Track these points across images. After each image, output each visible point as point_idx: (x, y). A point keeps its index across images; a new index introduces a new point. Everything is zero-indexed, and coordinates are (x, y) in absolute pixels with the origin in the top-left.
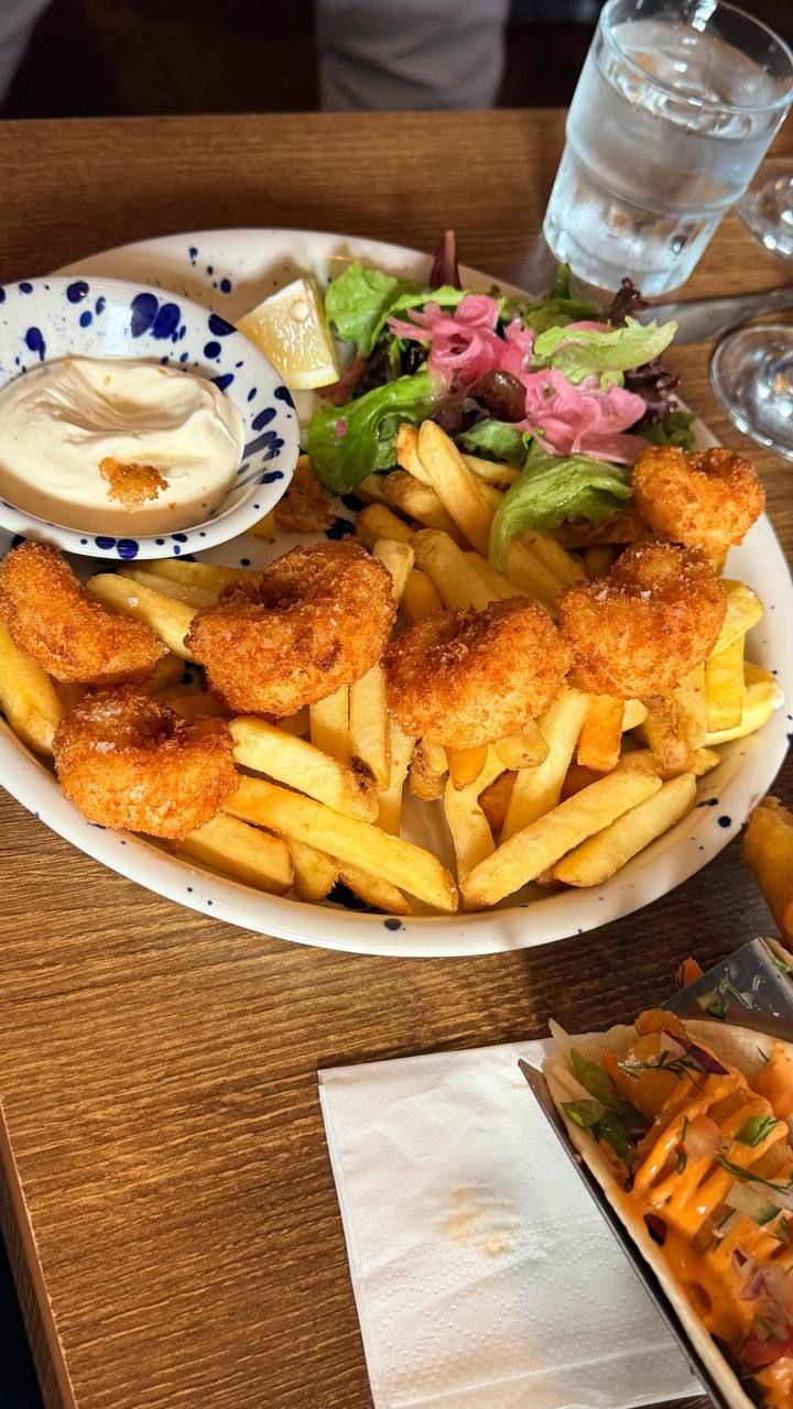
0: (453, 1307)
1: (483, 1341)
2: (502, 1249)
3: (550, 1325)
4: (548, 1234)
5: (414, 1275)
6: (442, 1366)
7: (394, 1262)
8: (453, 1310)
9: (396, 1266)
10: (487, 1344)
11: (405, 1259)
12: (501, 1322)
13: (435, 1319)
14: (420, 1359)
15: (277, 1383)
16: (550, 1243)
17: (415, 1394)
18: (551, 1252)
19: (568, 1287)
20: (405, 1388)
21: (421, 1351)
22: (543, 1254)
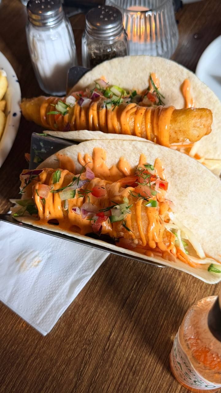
0: (36, 286)
1: (50, 287)
2: (39, 262)
3: (64, 268)
4: (48, 248)
5: (20, 288)
6: (44, 302)
7: (13, 290)
8: (37, 287)
9: (14, 291)
10: (51, 287)
11: (15, 287)
12: (51, 279)
13: (33, 293)
14: (37, 306)
15: (4, 345)
16: (50, 250)
17: (41, 315)
18: (51, 252)
19: (62, 256)
20: (38, 316)
21: (35, 304)
22: (50, 254)
